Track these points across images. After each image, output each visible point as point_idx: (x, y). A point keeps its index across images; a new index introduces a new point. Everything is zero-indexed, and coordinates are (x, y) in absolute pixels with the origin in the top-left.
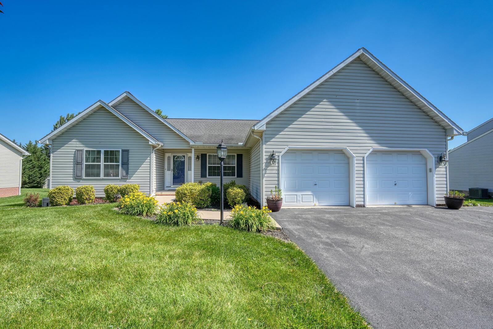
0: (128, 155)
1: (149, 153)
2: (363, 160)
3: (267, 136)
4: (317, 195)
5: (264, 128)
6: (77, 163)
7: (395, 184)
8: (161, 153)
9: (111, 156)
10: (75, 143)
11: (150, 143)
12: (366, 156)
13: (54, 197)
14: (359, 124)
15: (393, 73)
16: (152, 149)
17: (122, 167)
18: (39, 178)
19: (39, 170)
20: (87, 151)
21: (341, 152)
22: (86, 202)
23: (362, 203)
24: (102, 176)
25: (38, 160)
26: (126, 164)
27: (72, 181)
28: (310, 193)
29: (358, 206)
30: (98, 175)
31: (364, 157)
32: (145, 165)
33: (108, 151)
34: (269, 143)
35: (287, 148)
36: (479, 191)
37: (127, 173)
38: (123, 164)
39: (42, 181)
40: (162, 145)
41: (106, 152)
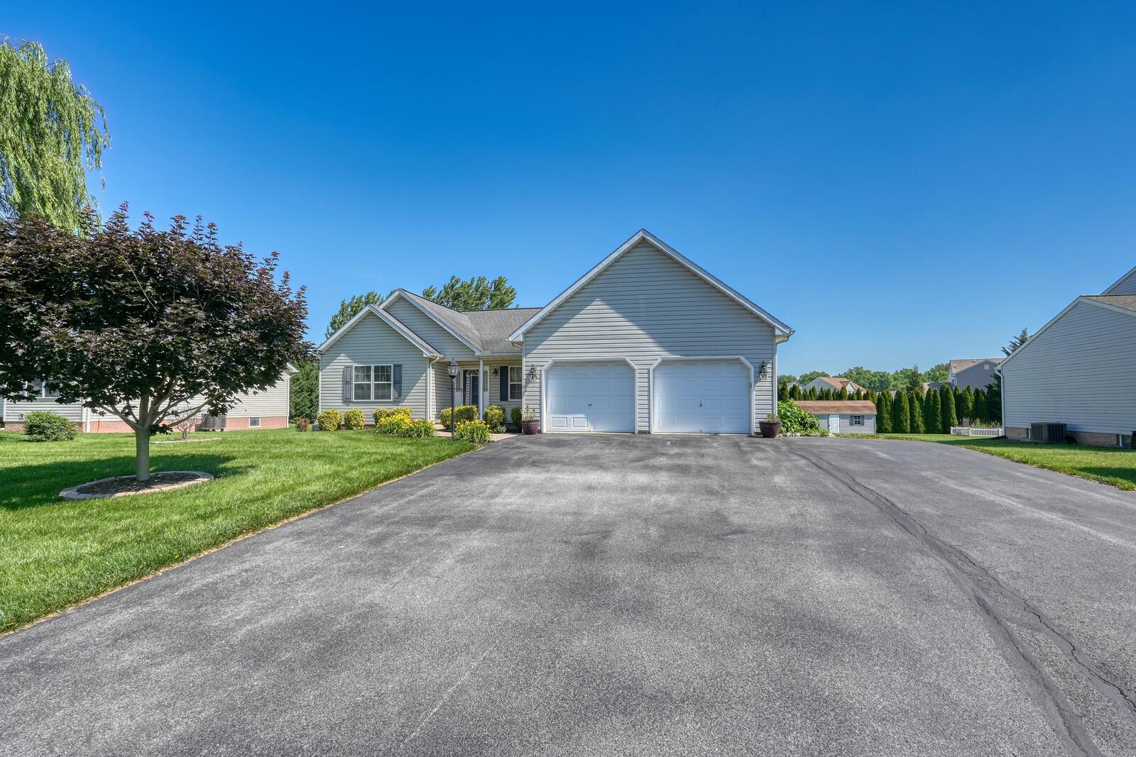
0: (401, 371)
1: (424, 369)
2: (649, 373)
3: (527, 347)
4: (592, 419)
5: (521, 339)
6: (346, 382)
7: (701, 405)
8: (442, 367)
9: (382, 372)
10: (343, 358)
11: (425, 356)
12: (652, 368)
13: (322, 422)
14: (642, 327)
15: (684, 257)
16: (428, 362)
17: (394, 387)
18: (310, 408)
19: (309, 395)
20: (356, 367)
21: (623, 363)
22: (355, 428)
23: (647, 429)
24: (372, 399)
25: (307, 379)
26: (398, 383)
27: (341, 404)
28: (583, 416)
29: (641, 432)
30: (369, 397)
31: (649, 370)
32: (420, 383)
33: (378, 367)
34: (530, 356)
35: (550, 361)
36: (1043, 427)
37: (400, 395)
38: (394, 383)
39: (312, 414)
40: (442, 356)
41: (377, 369)
